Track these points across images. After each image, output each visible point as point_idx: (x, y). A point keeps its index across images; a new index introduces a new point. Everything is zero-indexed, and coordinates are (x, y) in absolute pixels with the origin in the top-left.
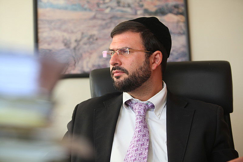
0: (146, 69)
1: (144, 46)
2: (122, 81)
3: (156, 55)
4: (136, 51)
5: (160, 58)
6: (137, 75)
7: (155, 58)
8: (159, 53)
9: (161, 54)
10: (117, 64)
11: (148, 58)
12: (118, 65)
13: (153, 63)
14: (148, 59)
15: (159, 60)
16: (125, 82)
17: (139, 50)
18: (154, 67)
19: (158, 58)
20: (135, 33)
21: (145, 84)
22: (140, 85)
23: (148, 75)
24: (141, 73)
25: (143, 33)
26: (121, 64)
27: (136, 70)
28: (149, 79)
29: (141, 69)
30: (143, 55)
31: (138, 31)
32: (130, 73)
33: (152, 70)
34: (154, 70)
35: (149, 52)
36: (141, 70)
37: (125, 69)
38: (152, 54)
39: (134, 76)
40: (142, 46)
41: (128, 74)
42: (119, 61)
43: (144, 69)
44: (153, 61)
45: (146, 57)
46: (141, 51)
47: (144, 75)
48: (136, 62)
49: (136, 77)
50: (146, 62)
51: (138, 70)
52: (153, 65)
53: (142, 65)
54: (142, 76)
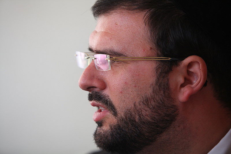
0: (159, 103)
1: (154, 46)
2: (106, 132)
5: (199, 74)
6: (137, 117)
8: (198, 63)
9: (200, 65)
11: (164, 74)
14: (164, 77)
15: (198, 77)
19: (196, 73)
20: (134, 12)
22: (152, 141)
23: (168, 116)
24: (147, 113)
27: (133, 106)
29: (146, 101)
31: (141, 8)
32: (121, 113)
35: (170, 59)
36: (148, 105)
38: (177, 65)
40: (148, 47)
41: (115, 114)
42: (99, 80)
43: (154, 101)
44: (181, 80)
45: (159, 73)
46: (146, 59)
47: (156, 117)
48: (134, 85)
49: (135, 122)
50: (160, 86)
51: (137, 104)
52: (182, 89)
53: (149, 92)
54: (149, 119)
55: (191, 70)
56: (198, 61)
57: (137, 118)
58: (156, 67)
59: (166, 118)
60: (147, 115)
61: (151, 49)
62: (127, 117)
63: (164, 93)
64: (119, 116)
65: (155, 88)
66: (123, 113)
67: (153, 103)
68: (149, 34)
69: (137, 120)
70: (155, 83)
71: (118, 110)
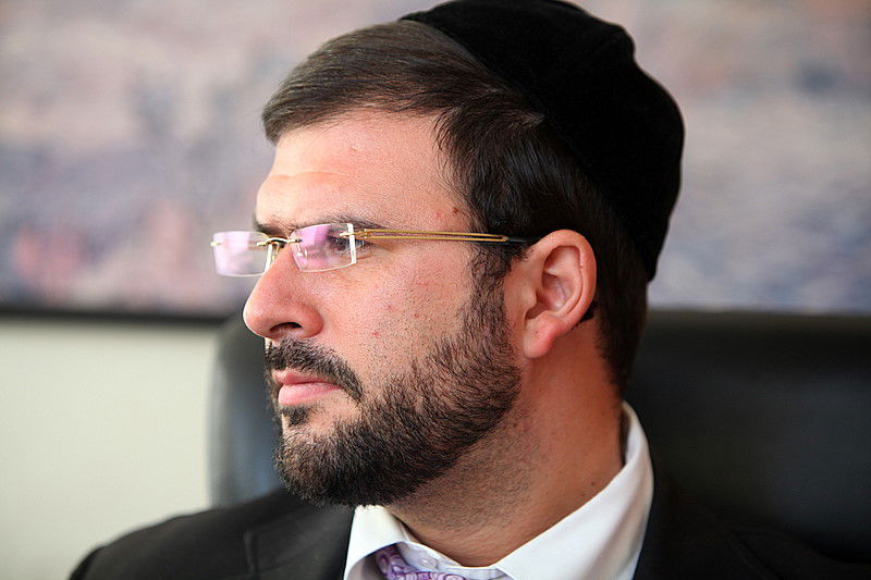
0: (478, 361)
1: (463, 204)
2: (323, 442)
3: (551, 258)
4: (412, 242)
5: (576, 280)
6: (420, 399)
7: (547, 280)
8: (574, 249)
9: (582, 254)
10: (295, 325)
11: (491, 281)
12: (295, 334)
13: (530, 315)
14: (492, 289)
15: (572, 290)
16: (341, 448)
17: (427, 229)
18: (536, 337)
19: (567, 280)
20: (404, 116)
21: (477, 452)
22: (447, 464)
23: (497, 395)
24: (447, 390)
25: (462, 118)
26: (318, 328)
27: (409, 369)
28: (510, 417)
29: (446, 356)
30: (454, 262)
31: (424, 106)
32: (375, 391)
33: (521, 363)
34: (536, 362)
35: (505, 239)
36: (449, 367)
37: (339, 363)
38: (520, 256)
39: (397, 409)
40: (448, 206)
41: (357, 394)
42: (304, 305)
43: (467, 355)
44: (529, 298)
45: (478, 276)
46: (445, 236)
47: (467, 398)
48: (414, 313)
49: (414, 412)
50: (482, 313)
51: (421, 365)
52: (532, 323)
53: (454, 329)
54: (451, 404)
55: (553, 271)
56: (577, 245)
57: (419, 403)
58: (473, 261)
59: (492, 402)
60: (445, 394)
61: (456, 211)
62: (393, 400)
63: (493, 332)
64: (369, 398)
65: (470, 320)
66: (379, 391)
67: (463, 360)
68: (449, 172)
69: (419, 409)
70: (469, 304)
71: (367, 383)
